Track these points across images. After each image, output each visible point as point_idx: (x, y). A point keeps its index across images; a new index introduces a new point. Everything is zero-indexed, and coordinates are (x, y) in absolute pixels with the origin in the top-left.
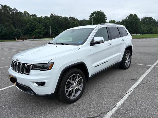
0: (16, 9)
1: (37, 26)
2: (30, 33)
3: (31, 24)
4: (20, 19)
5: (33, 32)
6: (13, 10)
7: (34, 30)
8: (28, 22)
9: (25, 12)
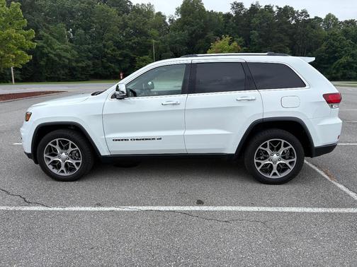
0: (306, 13)
1: (346, 48)
2: (324, 66)
3: (332, 45)
4: (309, 36)
5: (332, 64)
6: (299, 15)
7: (336, 59)
8: (326, 39)
9: (329, 16)
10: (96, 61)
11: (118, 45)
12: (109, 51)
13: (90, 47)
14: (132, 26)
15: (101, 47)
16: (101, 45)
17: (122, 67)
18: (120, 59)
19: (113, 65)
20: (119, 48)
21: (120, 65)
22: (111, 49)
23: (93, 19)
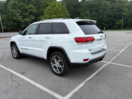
10: (99, 23)
11: (109, 16)
12: (104, 19)
13: (97, 18)
14: (116, 8)
15: (101, 18)
16: (101, 17)
17: (109, 25)
18: (109, 22)
19: (105, 24)
20: (109, 17)
21: (108, 24)
22: (105, 18)
23: (100, 7)
